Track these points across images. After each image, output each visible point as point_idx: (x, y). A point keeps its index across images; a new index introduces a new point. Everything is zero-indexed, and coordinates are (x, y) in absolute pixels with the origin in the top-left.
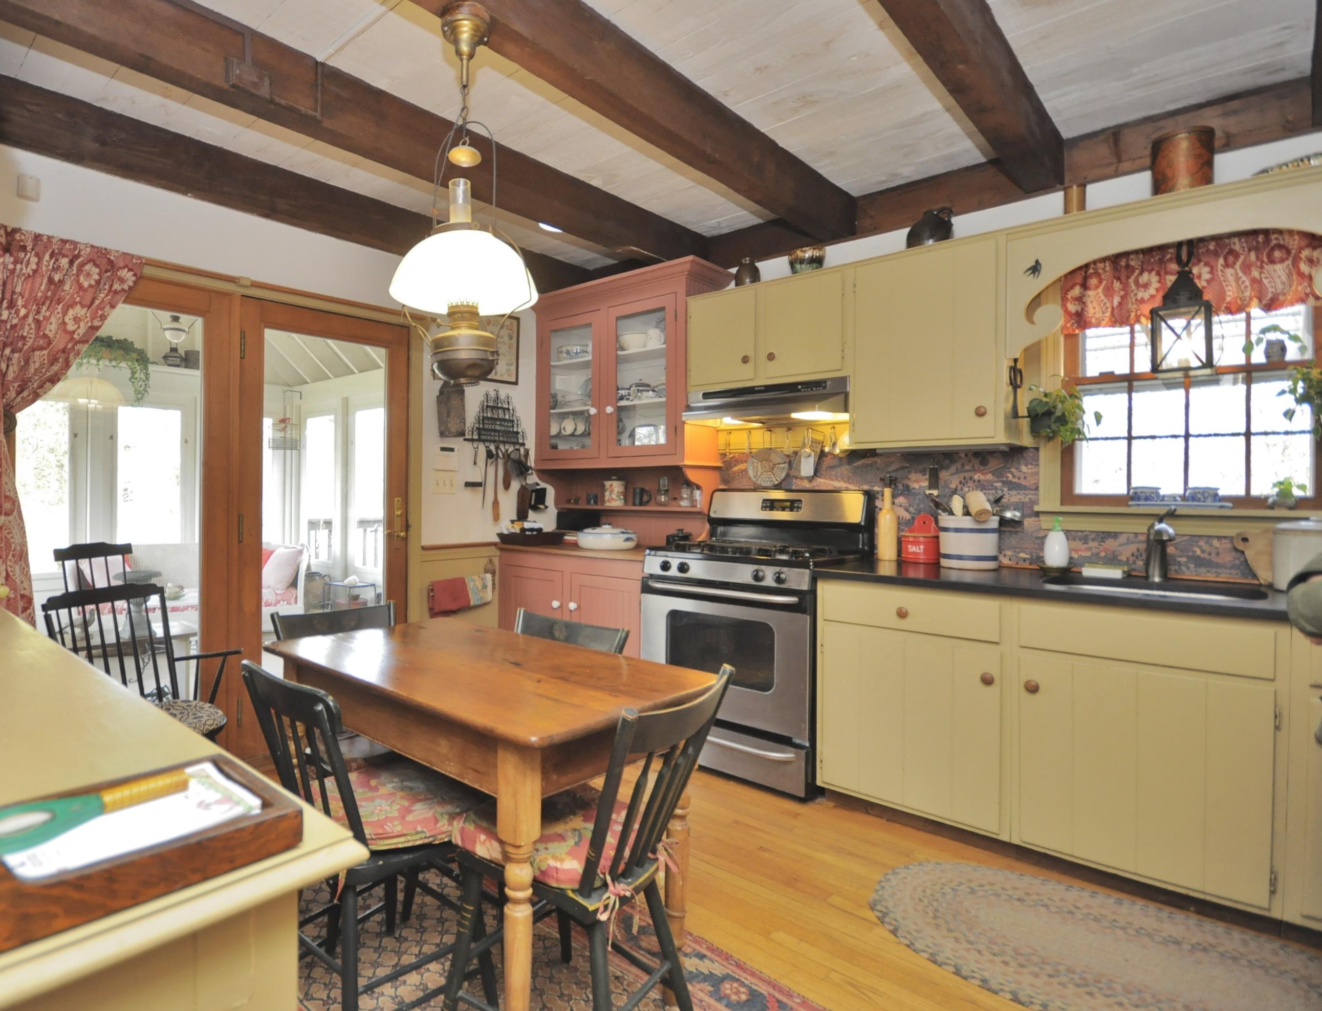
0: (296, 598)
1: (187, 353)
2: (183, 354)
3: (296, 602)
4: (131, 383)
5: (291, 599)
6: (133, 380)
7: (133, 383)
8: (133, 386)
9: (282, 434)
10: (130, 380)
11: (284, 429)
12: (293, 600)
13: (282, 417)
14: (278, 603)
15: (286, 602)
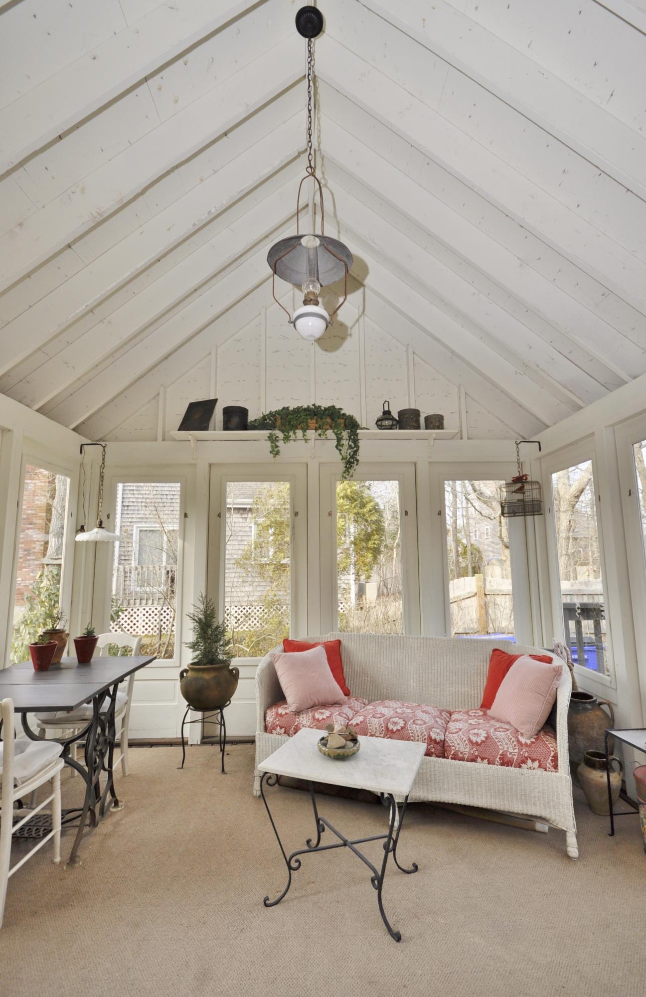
0: (555, 759)
1: (401, 413)
2: (396, 416)
3: (556, 767)
4: (338, 451)
5: (546, 759)
6: (340, 448)
7: (340, 450)
8: (341, 454)
9: (519, 496)
10: (337, 449)
11: (521, 490)
12: (549, 763)
13: (517, 475)
14: (524, 762)
15: (536, 764)
